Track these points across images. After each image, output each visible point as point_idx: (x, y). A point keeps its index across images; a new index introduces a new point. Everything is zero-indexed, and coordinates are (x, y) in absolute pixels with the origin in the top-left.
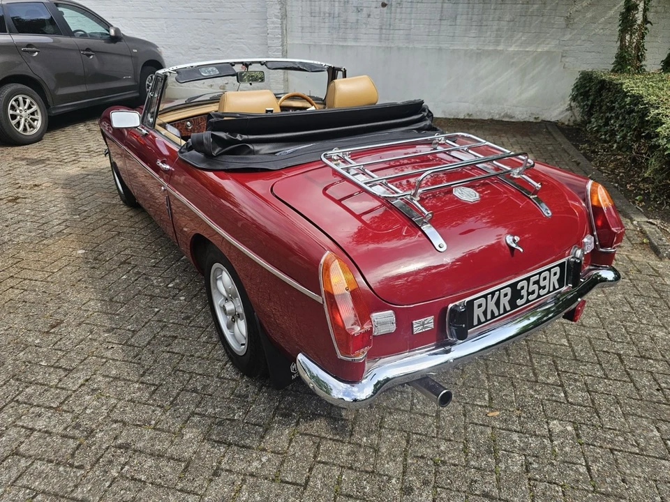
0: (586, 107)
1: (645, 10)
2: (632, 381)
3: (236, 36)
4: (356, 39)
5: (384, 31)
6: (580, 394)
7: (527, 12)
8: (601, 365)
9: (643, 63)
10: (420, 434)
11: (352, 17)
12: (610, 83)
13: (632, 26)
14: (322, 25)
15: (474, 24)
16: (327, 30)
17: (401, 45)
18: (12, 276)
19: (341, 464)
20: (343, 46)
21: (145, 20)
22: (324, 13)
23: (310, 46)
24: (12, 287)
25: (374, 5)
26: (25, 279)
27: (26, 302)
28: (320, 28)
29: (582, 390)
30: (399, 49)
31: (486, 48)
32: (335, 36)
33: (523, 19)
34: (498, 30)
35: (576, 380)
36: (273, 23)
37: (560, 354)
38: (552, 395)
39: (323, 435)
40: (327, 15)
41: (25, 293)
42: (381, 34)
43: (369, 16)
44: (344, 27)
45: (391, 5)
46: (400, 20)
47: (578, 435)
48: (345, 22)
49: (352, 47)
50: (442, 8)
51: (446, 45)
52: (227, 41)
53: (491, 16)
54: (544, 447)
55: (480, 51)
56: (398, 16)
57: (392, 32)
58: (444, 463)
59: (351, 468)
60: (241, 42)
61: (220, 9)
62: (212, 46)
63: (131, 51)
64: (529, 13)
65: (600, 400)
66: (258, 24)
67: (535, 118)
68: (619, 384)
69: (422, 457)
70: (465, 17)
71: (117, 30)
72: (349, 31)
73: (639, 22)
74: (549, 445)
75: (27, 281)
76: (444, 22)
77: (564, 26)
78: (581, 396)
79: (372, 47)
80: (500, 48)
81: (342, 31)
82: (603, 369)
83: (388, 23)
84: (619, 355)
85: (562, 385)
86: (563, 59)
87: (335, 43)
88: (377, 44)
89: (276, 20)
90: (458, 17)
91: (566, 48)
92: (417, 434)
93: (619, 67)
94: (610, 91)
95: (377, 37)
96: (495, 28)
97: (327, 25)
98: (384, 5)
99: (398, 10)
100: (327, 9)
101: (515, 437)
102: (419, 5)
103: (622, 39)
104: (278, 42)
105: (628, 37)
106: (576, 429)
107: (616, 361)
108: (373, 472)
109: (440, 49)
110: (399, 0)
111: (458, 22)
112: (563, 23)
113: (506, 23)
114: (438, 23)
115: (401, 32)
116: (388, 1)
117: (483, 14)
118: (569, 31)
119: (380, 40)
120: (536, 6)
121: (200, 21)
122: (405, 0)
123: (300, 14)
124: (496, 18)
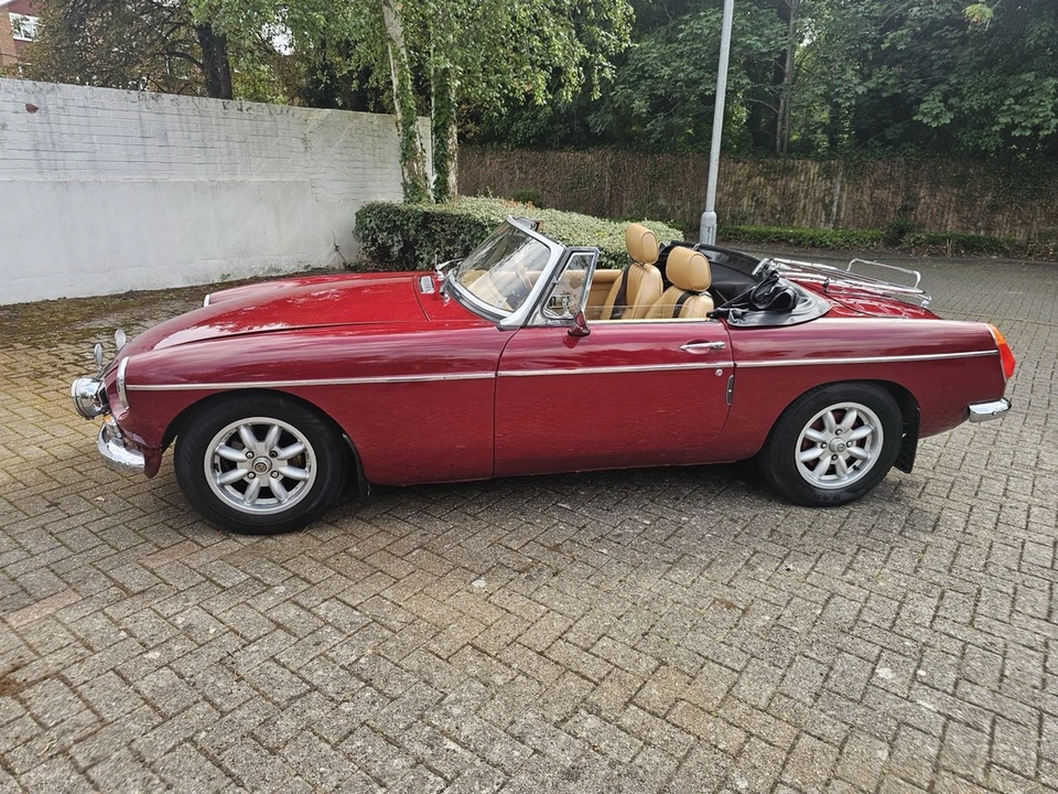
5: (44, 155)
7: (258, 131)
15: (195, 144)
17: (83, 178)
25: (11, 107)
30: (82, 184)
31: (220, 179)
33: (256, 139)
34: (229, 154)
42: (39, 160)
43: (4, 126)
45: (46, 109)
46: (71, 135)
50: (140, 119)
51: (162, 177)
53: (215, 134)
55: (214, 184)
56: (65, 129)
57: (60, 155)
64: (261, 133)
67: (306, 267)
70: (178, 134)
76: (149, 141)
77: (303, 150)
79: (26, 183)
80: (239, 178)
83: (49, 140)
86: (314, 190)
88: (34, 177)
90: (170, 134)
91: (313, 177)
95: (32, 164)
96: (225, 151)
98: (32, 109)
99: (63, 119)
102: (100, 113)
109: (155, 183)
110: (61, 103)
111: (171, 141)
112: (301, 146)
113: (237, 145)
114: (140, 141)
115: (78, 156)
116: (39, 102)
117: (203, 130)
118: (308, 156)
119: (40, 170)
120: (267, 124)
122: (71, 103)
124: (223, 138)
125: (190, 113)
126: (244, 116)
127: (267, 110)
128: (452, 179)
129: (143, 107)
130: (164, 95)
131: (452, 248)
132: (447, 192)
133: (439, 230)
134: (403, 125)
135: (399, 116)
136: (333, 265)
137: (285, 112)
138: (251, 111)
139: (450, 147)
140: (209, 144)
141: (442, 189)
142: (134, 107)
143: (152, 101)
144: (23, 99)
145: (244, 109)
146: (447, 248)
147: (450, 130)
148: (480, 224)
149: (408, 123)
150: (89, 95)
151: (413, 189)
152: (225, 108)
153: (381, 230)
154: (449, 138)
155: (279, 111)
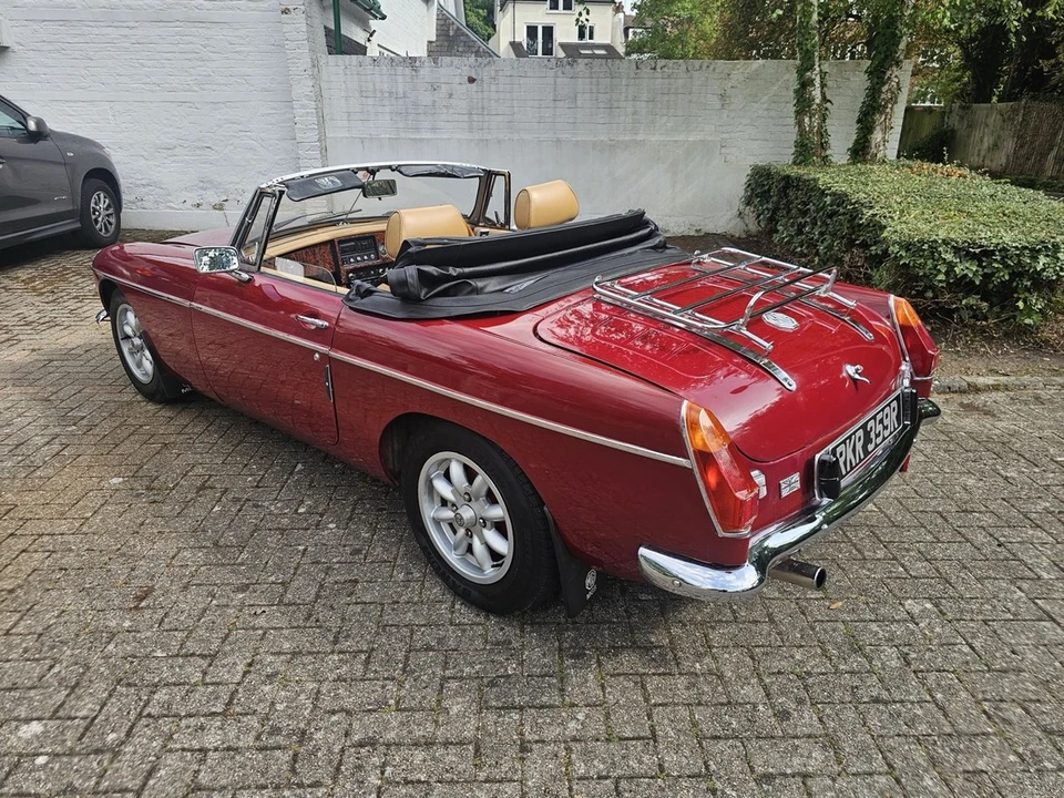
0: (766, 212)
1: (823, 86)
2: (967, 541)
3: (240, 127)
4: (434, 129)
5: (475, 117)
6: (919, 565)
7: (669, 89)
8: (925, 527)
9: (828, 152)
10: (763, 646)
11: (426, 98)
12: (799, 179)
13: (809, 107)
14: (380, 109)
15: (601, 105)
16: (388, 117)
17: (501, 136)
18: (12, 534)
19: (685, 702)
20: (414, 139)
21: (73, 104)
22: (382, 92)
23: (362, 141)
24: (24, 551)
25: (457, 80)
26: (41, 535)
27: (66, 570)
28: (376, 114)
29: (919, 560)
30: (499, 142)
31: (621, 138)
32: (401, 125)
33: (665, 98)
34: (635, 113)
35: (907, 550)
36: (303, 107)
37: (874, 522)
38: (891, 572)
39: (641, 670)
40: (387, 95)
41: (54, 555)
42: (471, 122)
43: (451, 96)
44: (414, 111)
45: (482, 80)
46: (497, 100)
47: (941, 612)
48: (416, 105)
49: (428, 140)
50: (555, 84)
51: (566, 136)
52: (224, 136)
53: (623, 95)
54: (913, 633)
55: (613, 143)
56: (494, 96)
57: (487, 117)
58: (809, 674)
59: (699, 704)
60: (250, 137)
61: (209, 86)
62: (198, 144)
63: (64, 156)
64: (672, 91)
65: (945, 568)
66: (274, 109)
67: (697, 231)
68: (956, 546)
69: (779, 673)
70: (587, 96)
71: (39, 123)
72: (421, 117)
73: (818, 101)
74: (916, 630)
75: (46, 539)
76: (559, 104)
77: (718, 106)
78: (920, 567)
79: (459, 140)
80: (640, 137)
81: (410, 117)
82: (931, 533)
83: (480, 106)
84: (938, 512)
85: (895, 559)
86: (723, 150)
87: (403, 135)
88: (465, 136)
89: (307, 102)
90: (579, 96)
91: (725, 136)
92: (758, 646)
93: (801, 158)
94: (798, 190)
95: (466, 125)
96: (630, 110)
97: (387, 109)
98: (471, 80)
99: (493, 88)
100: (386, 87)
101: (874, 627)
102: (522, 80)
103: (800, 124)
104: (314, 135)
105: (807, 120)
106: (936, 606)
107: (939, 521)
108: (729, 703)
109: (558, 141)
110: (493, 73)
111: (579, 103)
112: (717, 102)
113: (644, 104)
114: (552, 104)
115: (500, 118)
116: (477, 74)
117: (612, 91)
118: (725, 113)
119: (471, 130)
120: (680, 81)
121: (174, 105)
122: (501, 73)
123: (343, 94)
124: (630, 98)
125: (603, 75)
126: (657, 75)
127: (683, 67)
129: (560, 73)
130: (580, 60)
134: (798, 71)
135: (798, 62)
137: (704, 67)
138: (665, 70)
139: (883, 96)
140: (615, 105)
142: (552, 72)
143: (569, 67)
144: (467, 72)
145: (658, 67)
147: (889, 73)
150: (515, 66)
152: (637, 68)
154: (884, 84)
155: (697, 67)
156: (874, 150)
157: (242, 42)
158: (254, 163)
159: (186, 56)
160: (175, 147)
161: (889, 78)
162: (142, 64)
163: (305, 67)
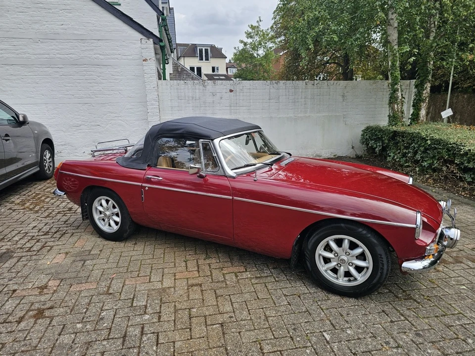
1: (402, 91)
3: (115, 115)
4: (213, 114)
5: (232, 108)
7: (320, 93)
11: (209, 99)
13: (397, 100)
14: (187, 105)
15: (290, 101)
16: (191, 108)
17: (245, 116)
21: (26, 106)
22: (188, 97)
25: (225, 91)
28: (186, 107)
31: (299, 115)
32: (197, 112)
33: (319, 97)
34: (305, 104)
36: (152, 104)
40: (191, 98)
42: (231, 110)
43: (221, 98)
44: (204, 106)
45: (236, 91)
46: (243, 100)
48: (205, 103)
50: (270, 92)
51: (275, 115)
52: (107, 119)
53: (300, 96)
55: (296, 117)
56: (241, 98)
57: (238, 108)
60: (120, 120)
61: (100, 96)
62: (93, 124)
63: (34, 133)
64: (322, 94)
66: (134, 106)
67: (334, 156)
70: (284, 97)
71: (25, 117)
72: (207, 108)
73: (400, 98)
76: (272, 101)
77: (342, 101)
80: (307, 115)
81: (202, 108)
83: (235, 102)
86: (344, 119)
88: (228, 116)
89: (154, 102)
90: (280, 97)
91: (345, 113)
95: (228, 111)
96: (303, 103)
97: (191, 105)
98: (231, 91)
99: (241, 94)
100: (190, 95)
102: (255, 91)
103: (393, 109)
104: (157, 118)
105: (396, 106)
109: (271, 117)
110: (241, 87)
111: (281, 100)
112: (341, 99)
113: (309, 100)
114: (268, 101)
115: (244, 108)
116: (234, 88)
117: (295, 95)
118: (344, 103)
119: (231, 113)
120: (325, 90)
121: (81, 105)
122: (245, 88)
123: (169, 98)
124: (303, 98)
125: (290, 88)
126: (315, 87)
127: (326, 83)
128: (423, 112)
129: (271, 87)
130: (281, 81)
131: (407, 151)
132: (417, 120)
133: (401, 140)
134: (391, 85)
135: (390, 81)
136: (349, 155)
137: (335, 84)
138: (318, 85)
139: (424, 95)
140: (297, 100)
141: (415, 118)
142: (268, 87)
143: (275, 84)
144: (229, 87)
145: (315, 84)
146: (404, 151)
147: (425, 86)
148: (424, 138)
149: (394, 83)
150: (252, 85)
151: (394, 118)
152: (306, 84)
153: (372, 140)
154: (424, 90)
155: (332, 83)
156: (422, 118)
157: (118, 74)
158: (122, 132)
159: (89, 81)
160: (80, 126)
161: (426, 88)
162: (65, 85)
163: (154, 86)
